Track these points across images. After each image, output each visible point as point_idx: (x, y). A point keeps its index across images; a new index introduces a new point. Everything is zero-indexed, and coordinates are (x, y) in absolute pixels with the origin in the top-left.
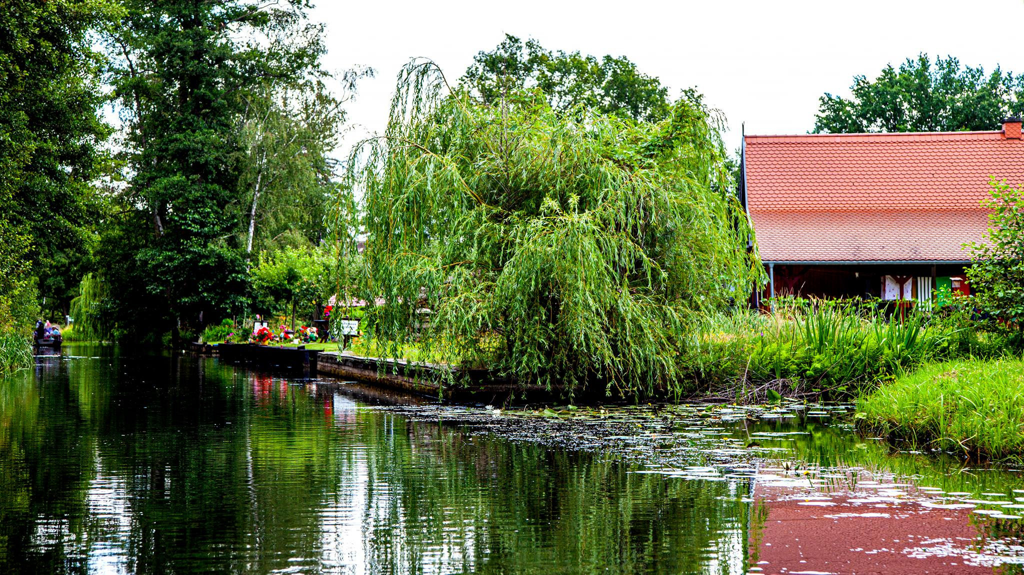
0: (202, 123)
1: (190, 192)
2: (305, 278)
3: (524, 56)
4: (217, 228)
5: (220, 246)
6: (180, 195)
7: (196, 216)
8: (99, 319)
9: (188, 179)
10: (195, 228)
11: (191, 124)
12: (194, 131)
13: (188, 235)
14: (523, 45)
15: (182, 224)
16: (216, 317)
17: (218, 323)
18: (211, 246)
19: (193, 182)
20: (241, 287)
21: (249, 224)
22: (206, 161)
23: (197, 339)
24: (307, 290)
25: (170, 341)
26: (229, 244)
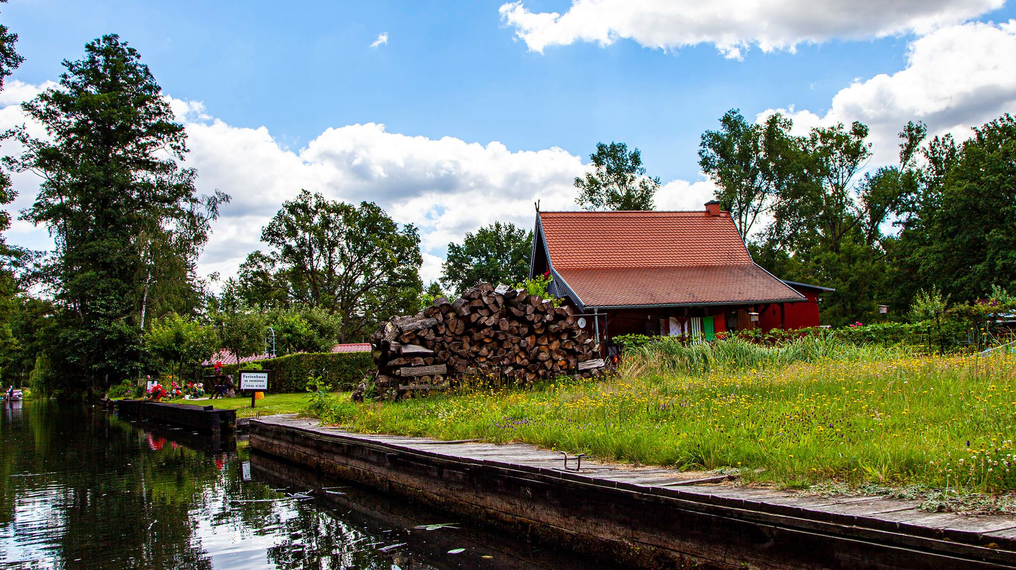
0: (109, 234)
1: (99, 284)
2: (192, 340)
3: (312, 204)
4: (118, 311)
5: (120, 324)
6: (92, 287)
7: (103, 302)
8: (44, 383)
9: (98, 275)
10: (102, 311)
11: (100, 235)
12: (102, 240)
13: (97, 316)
14: (313, 196)
15: (93, 308)
16: (117, 379)
17: (119, 383)
18: (114, 324)
19: (102, 277)
20: (135, 356)
21: (141, 309)
22: (112, 261)
23: (103, 396)
24: (194, 349)
25: (86, 398)
26: (127, 323)
